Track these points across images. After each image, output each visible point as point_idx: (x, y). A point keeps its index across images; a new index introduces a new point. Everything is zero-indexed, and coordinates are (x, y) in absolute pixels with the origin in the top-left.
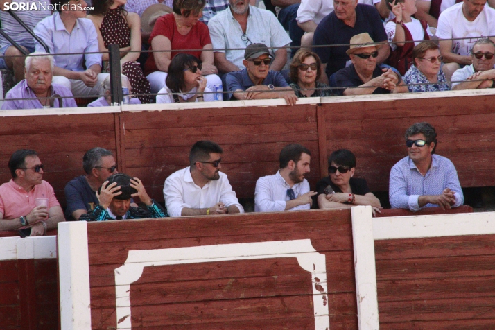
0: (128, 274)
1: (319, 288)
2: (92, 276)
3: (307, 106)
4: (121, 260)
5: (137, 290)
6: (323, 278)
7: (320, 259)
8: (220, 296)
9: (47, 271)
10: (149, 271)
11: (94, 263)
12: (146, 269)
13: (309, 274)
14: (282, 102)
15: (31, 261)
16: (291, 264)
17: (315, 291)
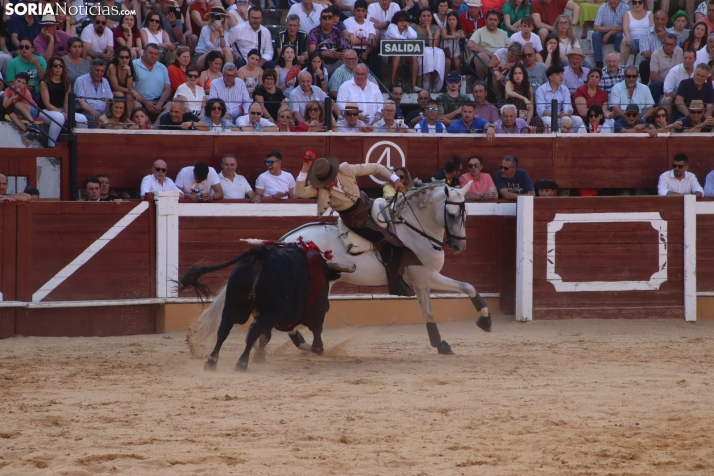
0: (554, 226)
1: (663, 240)
2: (535, 227)
3: (663, 138)
4: (551, 219)
5: (559, 235)
6: (665, 234)
7: (664, 224)
8: (606, 241)
9: (510, 223)
10: (567, 226)
11: (536, 219)
12: (565, 225)
13: (657, 232)
14: (647, 135)
15: (502, 217)
16: (647, 226)
17: (660, 241)
